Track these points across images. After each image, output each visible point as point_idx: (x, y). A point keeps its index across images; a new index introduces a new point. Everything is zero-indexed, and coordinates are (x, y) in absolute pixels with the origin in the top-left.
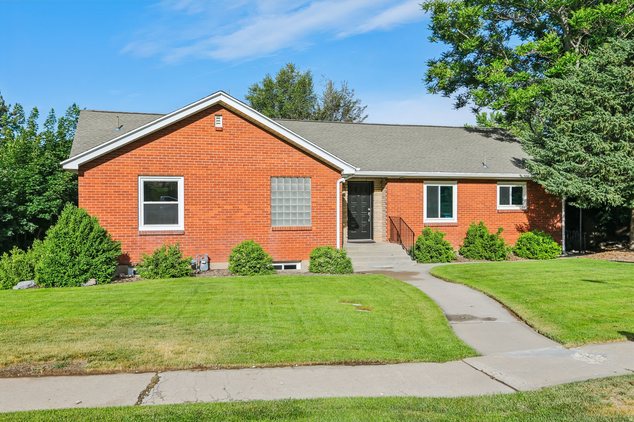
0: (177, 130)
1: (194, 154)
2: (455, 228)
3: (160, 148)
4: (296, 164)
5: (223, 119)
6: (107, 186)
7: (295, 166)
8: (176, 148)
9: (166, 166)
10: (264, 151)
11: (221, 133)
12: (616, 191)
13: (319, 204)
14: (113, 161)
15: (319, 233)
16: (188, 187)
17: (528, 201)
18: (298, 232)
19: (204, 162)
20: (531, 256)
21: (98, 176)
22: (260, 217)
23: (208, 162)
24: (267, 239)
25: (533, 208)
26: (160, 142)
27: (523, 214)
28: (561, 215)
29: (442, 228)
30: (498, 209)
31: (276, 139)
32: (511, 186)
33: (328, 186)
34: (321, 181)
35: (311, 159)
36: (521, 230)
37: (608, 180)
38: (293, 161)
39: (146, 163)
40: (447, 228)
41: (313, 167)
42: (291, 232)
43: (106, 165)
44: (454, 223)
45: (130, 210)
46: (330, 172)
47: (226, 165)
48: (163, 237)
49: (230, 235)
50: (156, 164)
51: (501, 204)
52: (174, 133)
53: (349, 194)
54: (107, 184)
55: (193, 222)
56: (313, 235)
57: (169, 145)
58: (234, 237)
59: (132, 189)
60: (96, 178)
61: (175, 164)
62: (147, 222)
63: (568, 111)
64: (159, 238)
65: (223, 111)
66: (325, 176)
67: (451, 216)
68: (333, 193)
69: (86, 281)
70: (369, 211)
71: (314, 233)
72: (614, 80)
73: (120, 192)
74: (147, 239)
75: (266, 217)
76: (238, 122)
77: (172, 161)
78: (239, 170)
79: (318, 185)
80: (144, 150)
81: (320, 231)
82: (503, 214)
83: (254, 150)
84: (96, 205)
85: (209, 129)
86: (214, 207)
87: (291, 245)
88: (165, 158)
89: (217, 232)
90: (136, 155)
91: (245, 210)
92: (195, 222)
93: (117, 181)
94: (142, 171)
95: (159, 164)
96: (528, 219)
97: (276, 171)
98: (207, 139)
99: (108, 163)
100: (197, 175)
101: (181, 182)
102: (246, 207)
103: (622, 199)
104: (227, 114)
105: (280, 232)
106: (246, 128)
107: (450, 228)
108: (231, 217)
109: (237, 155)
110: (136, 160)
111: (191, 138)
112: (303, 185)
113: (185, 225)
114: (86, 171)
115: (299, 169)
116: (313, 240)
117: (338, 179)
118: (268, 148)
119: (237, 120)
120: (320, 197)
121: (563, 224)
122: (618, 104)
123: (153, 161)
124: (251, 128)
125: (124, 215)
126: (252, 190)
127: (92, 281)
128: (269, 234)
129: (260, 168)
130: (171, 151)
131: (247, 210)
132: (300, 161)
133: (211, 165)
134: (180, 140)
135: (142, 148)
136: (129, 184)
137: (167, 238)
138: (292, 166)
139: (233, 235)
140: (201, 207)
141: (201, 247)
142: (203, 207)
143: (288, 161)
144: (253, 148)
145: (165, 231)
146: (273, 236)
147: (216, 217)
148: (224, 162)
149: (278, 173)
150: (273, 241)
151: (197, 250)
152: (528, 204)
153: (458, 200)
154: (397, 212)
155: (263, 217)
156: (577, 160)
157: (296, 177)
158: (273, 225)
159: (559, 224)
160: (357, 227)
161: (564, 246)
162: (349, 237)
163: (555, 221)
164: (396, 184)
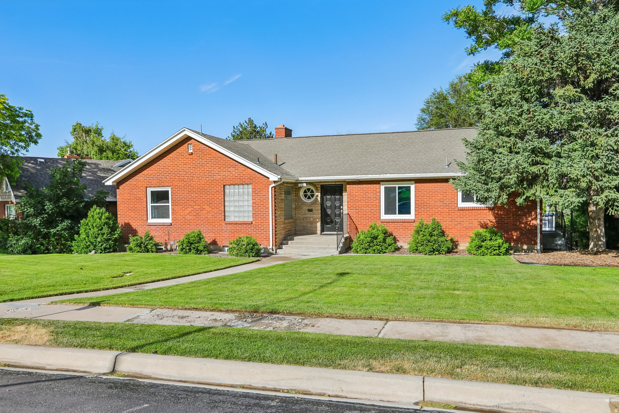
0: (166, 156)
2: (412, 223)
4: (241, 175)
5: (193, 146)
6: (130, 195)
8: (166, 168)
9: (161, 181)
10: (218, 166)
11: (191, 156)
13: (257, 205)
14: (133, 178)
15: (257, 226)
16: (174, 194)
18: (242, 225)
19: (182, 176)
22: (217, 214)
24: (221, 229)
25: (500, 205)
26: (157, 165)
28: (536, 213)
29: (398, 224)
30: (459, 206)
33: (263, 190)
34: (258, 187)
35: (251, 171)
36: (484, 227)
38: (238, 173)
39: (150, 179)
40: (404, 224)
41: (253, 176)
42: (238, 225)
44: (411, 219)
45: (143, 209)
46: (265, 179)
47: (195, 178)
48: (160, 227)
50: (155, 179)
51: (462, 202)
53: (324, 195)
55: (176, 217)
57: (162, 167)
59: (143, 196)
60: (125, 190)
61: (165, 179)
62: (152, 217)
65: (191, 141)
66: (261, 183)
68: (266, 196)
70: (342, 209)
71: (254, 226)
73: (137, 198)
74: (152, 228)
75: (221, 214)
78: (203, 181)
79: (256, 190)
80: (149, 171)
82: (464, 211)
83: (212, 166)
84: (126, 206)
85: (185, 154)
86: (188, 207)
87: (238, 235)
88: (160, 175)
89: (190, 224)
90: (145, 174)
93: (135, 191)
94: (149, 184)
96: (494, 216)
98: (183, 160)
99: (131, 180)
100: (178, 185)
101: (170, 191)
104: (195, 142)
105: (230, 225)
106: (207, 151)
107: (406, 224)
108: (199, 214)
109: (202, 170)
110: (145, 178)
111: (174, 161)
112: (246, 190)
113: (172, 219)
114: (121, 185)
115: (242, 178)
116: (252, 231)
118: (221, 164)
119: (201, 146)
120: (258, 199)
121: (539, 222)
124: (210, 151)
125: (139, 213)
126: (211, 195)
128: (222, 226)
129: (216, 179)
130: (163, 170)
131: (208, 209)
132: (243, 173)
133: (186, 178)
134: (169, 163)
136: (142, 193)
138: (238, 177)
139: (200, 226)
142: (182, 207)
143: (235, 173)
146: (226, 228)
147: (190, 214)
148: (193, 176)
149: (228, 182)
150: (226, 231)
153: (415, 198)
157: (241, 184)
158: (227, 220)
159: (534, 222)
160: (332, 222)
161: (539, 244)
162: (322, 230)
163: (530, 219)
164: (354, 186)
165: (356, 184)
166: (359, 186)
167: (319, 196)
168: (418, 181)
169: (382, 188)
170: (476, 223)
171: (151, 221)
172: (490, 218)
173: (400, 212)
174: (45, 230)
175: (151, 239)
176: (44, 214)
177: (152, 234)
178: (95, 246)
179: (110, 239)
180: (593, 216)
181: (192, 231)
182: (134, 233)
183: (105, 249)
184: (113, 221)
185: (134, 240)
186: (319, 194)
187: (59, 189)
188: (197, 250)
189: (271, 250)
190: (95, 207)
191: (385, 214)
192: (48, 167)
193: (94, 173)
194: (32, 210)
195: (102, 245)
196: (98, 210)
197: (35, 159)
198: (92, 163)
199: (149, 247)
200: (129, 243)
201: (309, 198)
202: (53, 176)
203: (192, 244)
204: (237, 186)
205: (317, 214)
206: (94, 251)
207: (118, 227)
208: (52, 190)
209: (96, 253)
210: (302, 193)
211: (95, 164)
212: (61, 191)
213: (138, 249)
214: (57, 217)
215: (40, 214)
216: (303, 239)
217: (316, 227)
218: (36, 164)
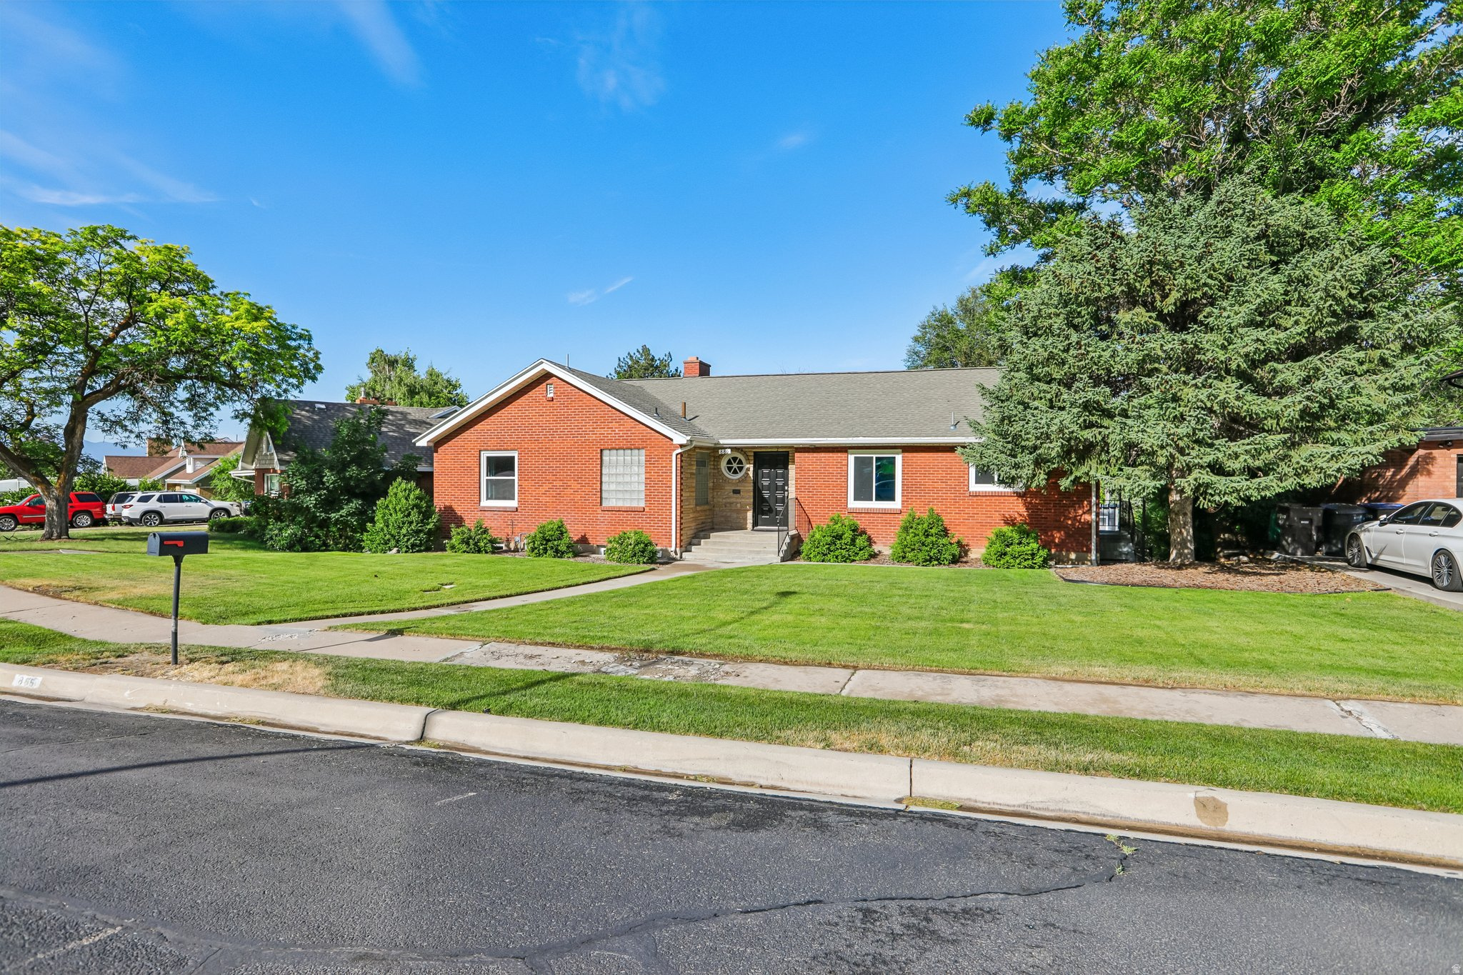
0: (512, 403)
1: (527, 427)
2: (895, 516)
3: (498, 422)
4: (628, 434)
5: (554, 388)
6: (455, 462)
8: (511, 422)
9: (504, 440)
10: (594, 420)
11: (552, 403)
13: (653, 481)
14: (459, 437)
15: (652, 515)
16: (522, 461)
18: (629, 513)
19: (535, 435)
21: (449, 451)
22: (589, 495)
24: (596, 519)
25: (1035, 489)
26: (498, 418)
27: (1015, 499)
29: (876, 515)
30: (971, 489)
31: (606, 407)
33: (663, 458)
34: (656, 453)
35: (644, 428)
36: (1011, 523)
38: (624, 431)
39: (487, 438)
40: (884, 516)
41: (647, 436)
42: (621, 513)
43: (454, 440)
44: (895, 509)
45: (472, 485)
46: (664, 442)
47: (556, 438)
48: (504, 513)
49: (559, 513)
50: (494, 438)
51: (976, 483)
52: (510, 407)
53: (759, 467)
54: (455, 459)
55: (526, 499)
56: (646, 517)
57: (505, 419)
59: (476, 464)
60: (447, 454)
61: (510, 437)
62: (488, 497)
64: (501, 514)
65: (554, 380)
66: (660, 447)
67: (892, 499)
68: (669, 466)
69: (392, 549)
70: (787, 490)
73: (465, 467)
74: (487, 514)
75: (594, 494)
76: (568, 390)
77: (508, 435)
78: (569, 442)
79: (652, 458)
80: (484, 425)
81: (654, 512)
82: (980, 498)
83: (583, 420)
84: (447, 480)
85: (541, 399)
86: (544, 483)
87: (622, 528)
88: (502, 432)
90: (478, 430)
91: (574, 486)
93: (462, 457)
94: (484, 446)
95: (497, 438)
96: (1026, 507)
97: (607, 442)
98: (539, 410)
100: (529, 449)
101: (516, 456)
102: (575, 483)
104: (557, 382)
105: (610, 513)
107: (887, 516)
108: (560, 494)
109: (567, 426)
110: (479, 435)
111: (524, 410)
113: (519, 501)
114: (439, 447)
115: (630, 439)
116: (645, 523)
117: (675, 450)
118: (597, 417)
119: (567, 387)
120: (654, 472)
121: (1093, 517)
123: (491, 435)
124: (580, 395)
125: (468, 490)
126: (581, 464)
128: (599, 514)
129: (589, 440)
130: (507, 424)
132: (631, 431)
133: (542, 438)
134: (514, 413)
135: (483, 422)
136: (476, 459)
138: (624, 437)
140: (532, 483)
141: (532, 525)
142: (535, 483)
143: (619, 431)
144: (583, 417)
145: (503, 507)
146: (602, 517)
147: (547, 494)
148: (554, 435)
149: (608, 445)
150: (602, 522)
153: (903, 476)
154: (808, 492)
157: (628, 449)
158: (605, 504)
159: (1087, 517)
160: (770, 511)
161: (1094, 552)
162: (755, 524)
163: (1080, 512)
164: (807, 454)
165: (808, 452)
166: (815, 455)
167: (752, 469)
168: (907, 449)
169: (851, 458)
170: (997, 517)
171: (485, 503)
172: (1018, 509)
173: (879, 498)
174: (323, 515)
175: (485, 532)
176: (321, 489)
177: (486, 524)
178: (398, 541)
179: (421, 531)
180: (1176, 509)
181: (549, 520)
182: (459, 521)
183: (413, 545)
184: (426, 502)
185: (458, 534)
186: (751, 467)
187: (346, 450)
188: (557, 551)
189: (673, 554)
190: (399, 479)
191: (856, 499)
192: (331, 417)
193: (400, 427)
194: (304, 482)
195: (408, 540)
196: (403, 486)
197: (312, 404)
198: (397, 412)
199: (482, 544)
200: (450, 538)
201: (735, 472)
202: (337, 431)
203: (549, 540)
204: (621, 452)
205: (747, 498)
206: (395, 549)
207: (434, 512)
208: (335, 453)
209: (398, 552)
210: (723, 464)
211: (401, 413)
212: (348, 454)
213: (464, 547)
214: (342, 494)
215: (316, 489)
216: (724, 537)
217: (745, 519)
218: (313, 412)
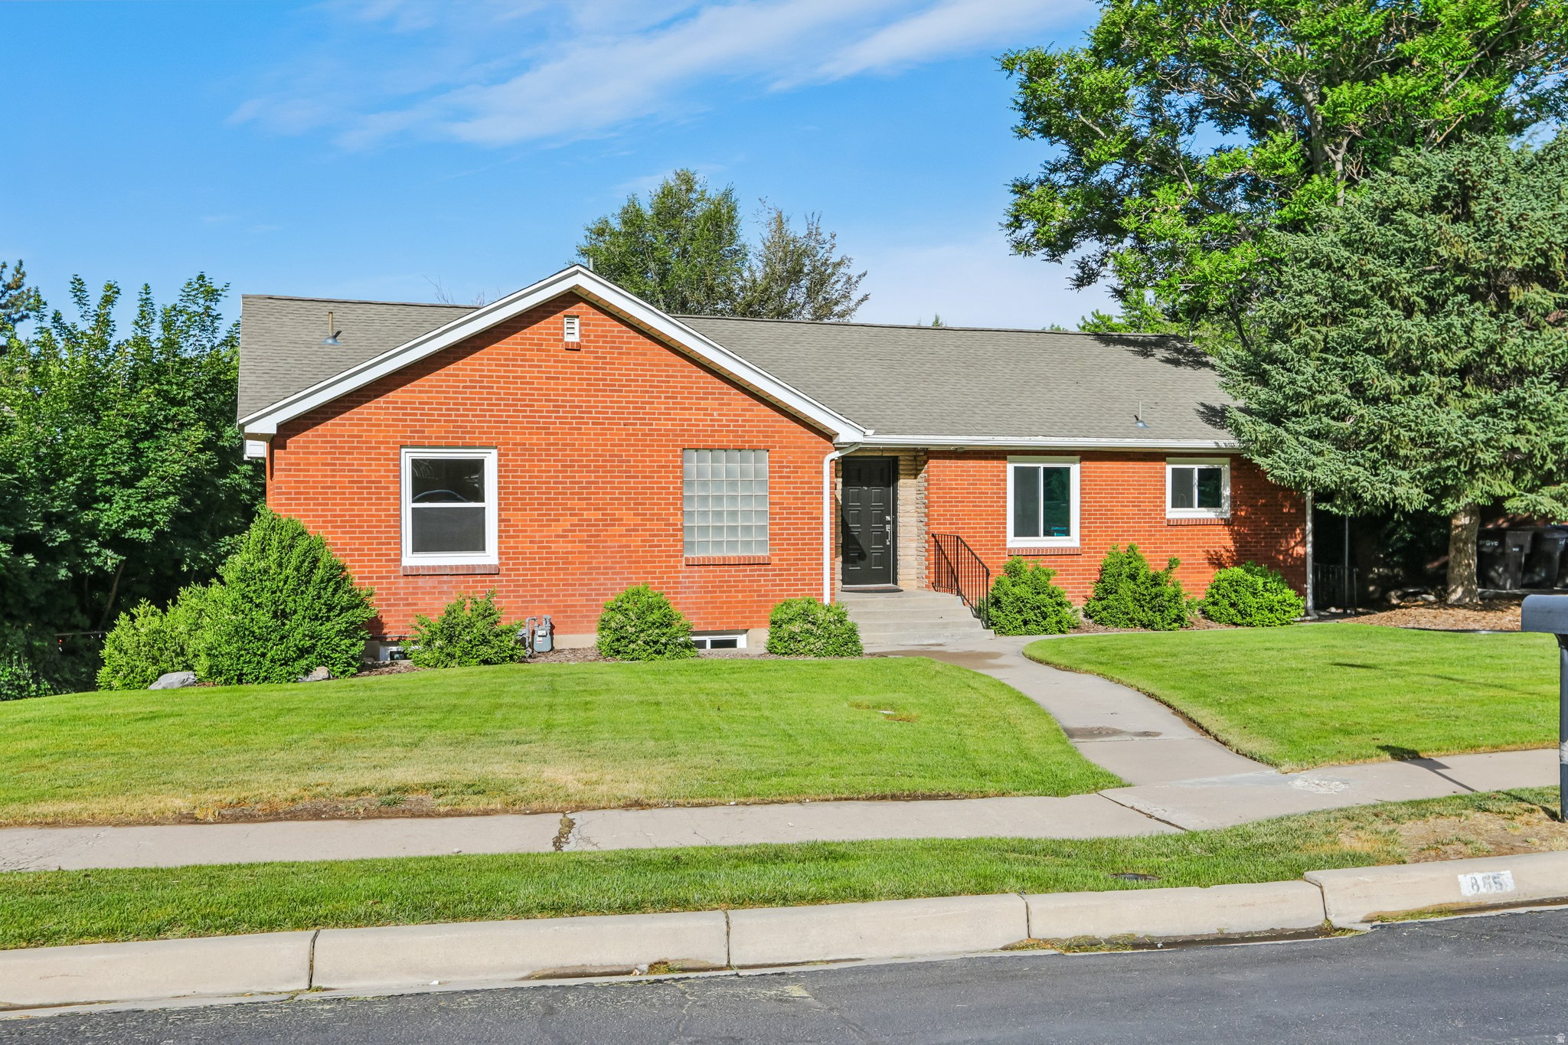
0: (483, 348)
1: (519, 400)
2: (1075, 558)
3: (447, 386)
4: (737, 421)
5: (581, 325)
6: (334, 470)
7: (734, 426)
8: (481, 387)
9: (460, 427)
10: (668, 392)
11: (578, 354)
12: (1413, 479)
13: (785, 508)
14: (347, 415)
15: (785, 570)
16: (506, 471)
17: (1234, 499)
18: (741, 567)
19: (540, 417)
20: (1238, 619)
21: (316, 448)
22: (661, 536)
23: (550, 417)
24: (674, 583)
25: (1243, 514)
26: (446, 375)
27: (1221, 528)
28: (1303, 530)
29: (1047, 559)
30: (1168, 516)
31: (695, 368)
32: (1196, 467)
33: (804, 467)
34: (790, 458)
35: (768, 411)
36: (1217, 562)
37: (1396, 456)
38: (729, 415)
39: (418, 420)
40: (1059, 559)
41: (774, 427)
42: (726, 568)
43: (332, 425)
44: (1074, 548)
45: (382, 521)
46: (809, 437)
47: (588, 423)
48: (454, 578)
49: (597, 574)
50: (440, 421)
51: (1173, 506)
52: (477, 355)
53: (844, 484)
54: (335, 465)
55: (517, 548)
56: (773, 575)
57: (465, 381)
58: (605, 579)
59: (388, 477)
60: (312, 453)
61: (479, 422)
62: (419, 546)
63: (1316, 307)
64: (445, 582)
65: (582, 308)
66: (799, 447)
67: (1067, 533)
68: (817, 483)
69: (307, 672)
70: (889, 522)
71: (775, 570)
72: (1409, 242)
73: (362, 482)
74: (420, 584)
75: (672, 535)
76: (613, 331)
77: (473, 416)
78: (615, 435)
79: (783, 467)
80: (414, 391)
81: (787, 565)
82: (1180, 528)
83: (647, 392)
84: (313, 510)
85: (552, 345)
86: (561, 515)
87: (727, 597)
88: (458, 410)
89: (568, 569)
90: (396, 402)
91: (628, 520)
92: (523, 548)
93: (355, 459)
94: (410, 437)
95: (445, 421)
96: (1233, 539)
97: (694, 436)
98: (546, 367)
99: (337, 420)
100: (525, 444)
101: (491, 461)
102: (629, 515)
103: (1426, 496)
104: (589, 313)
105: (703, 569)
106: (630, 343)
107: (1064, 559)
108: (598, 536)
109: (611, 402)
110: (398, 414)
111: (513, 366)
112: (751, 466)
113: (500, 553)
114: (290, 437)
115: (742, 431)
116: (773, 585)
117: (826, 453)
118: (676, 387)
119: (610, 326)
120: (788, 493)
121: (1309, 549)
122: (1418, 294)
123: (433, 415)
124: (641, 343)
125: (371, 532)
126: (643, 477)
127: (321, 672)
128: (680, 572)
129: (660, 430)
130: (471, 393)
131: (632, 520)
132: (745, 415)
133: (555, 423)
134: (489, 371)
135: (409, 387)
136: (382, 465)
137: (463, 582)
138: (729, 426)
139: (603, 574)
140: (533, 515)
141: (534, 602)
142: (539, 515)
143: (719, 415)
144: (645, 386)
145: (457, 567)
146: (688, 577)
147: (567, 536)
148: (583, 418)
149: (697, 441)
150: (688, 588)
151: (527, 607)
152: (1234, 506)
153: (1082, 498)
154: (950, 524)
155: (666, 536)
156: (1334, 413)
157: (735, 449)
158: (689, 552)
159: (1300, 550)
160: (862, 557)
162: (844, 580)
163: (1294, 543)
164: (947, 462)
165: (950, 458)
166: (960, 463)
168: (1088, 455)
169: (1010, 468)
170: (1201, 557)
172: (1224, 541)
173: (1047, 533)
178: (328, 651)
191: (1016, 534)
204: (721, 454)
206: (320, 669)
209: (327, 675)
